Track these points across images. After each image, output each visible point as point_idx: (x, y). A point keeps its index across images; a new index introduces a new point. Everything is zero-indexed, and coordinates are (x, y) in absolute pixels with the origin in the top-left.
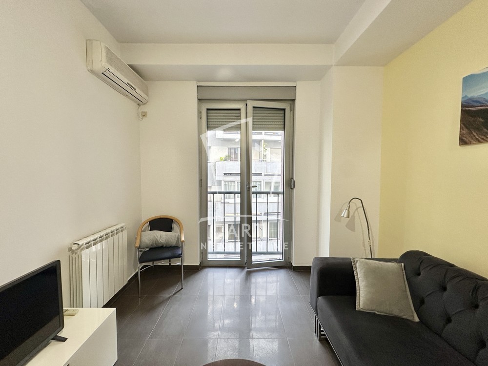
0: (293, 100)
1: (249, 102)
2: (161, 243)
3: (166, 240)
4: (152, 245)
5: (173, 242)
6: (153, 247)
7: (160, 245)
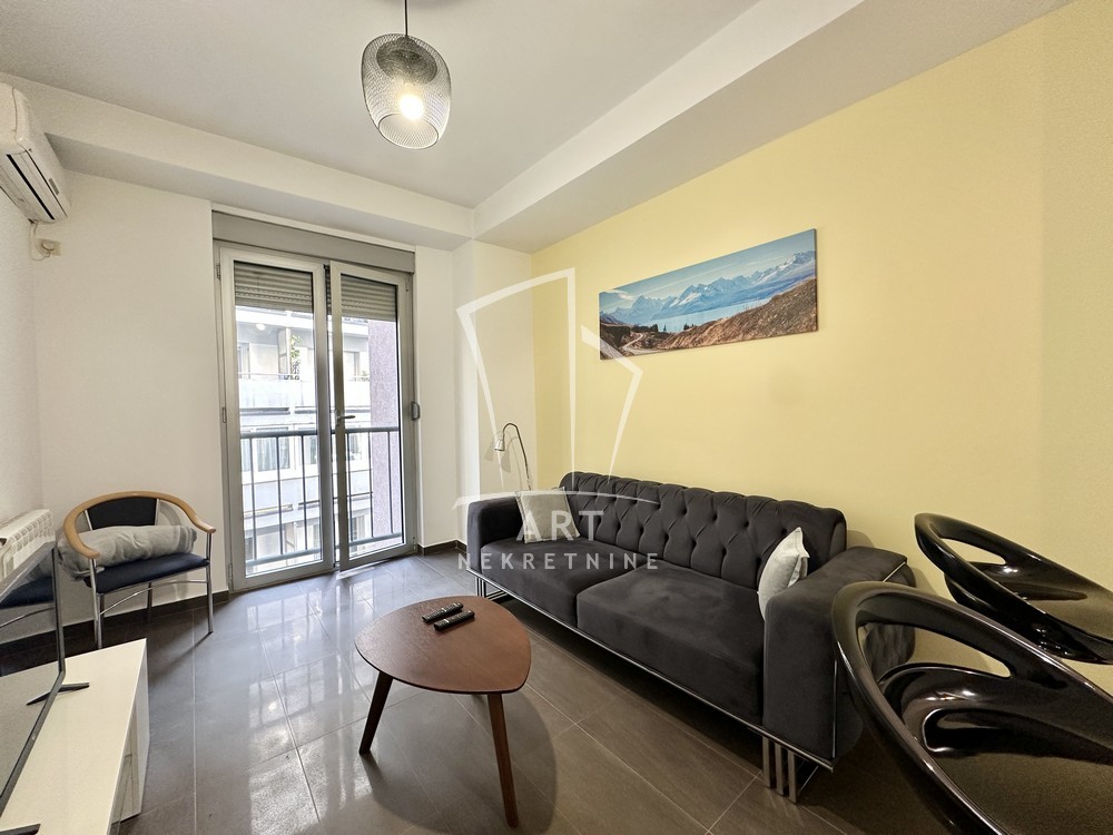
0: (411, 274)
1: (334, 266)
2: (141, 548)
3: (152, 542)
4: (114, 558)
5: (172, 544)
6: (119, 560)
7: (138, 555)
